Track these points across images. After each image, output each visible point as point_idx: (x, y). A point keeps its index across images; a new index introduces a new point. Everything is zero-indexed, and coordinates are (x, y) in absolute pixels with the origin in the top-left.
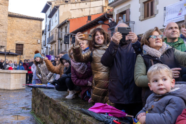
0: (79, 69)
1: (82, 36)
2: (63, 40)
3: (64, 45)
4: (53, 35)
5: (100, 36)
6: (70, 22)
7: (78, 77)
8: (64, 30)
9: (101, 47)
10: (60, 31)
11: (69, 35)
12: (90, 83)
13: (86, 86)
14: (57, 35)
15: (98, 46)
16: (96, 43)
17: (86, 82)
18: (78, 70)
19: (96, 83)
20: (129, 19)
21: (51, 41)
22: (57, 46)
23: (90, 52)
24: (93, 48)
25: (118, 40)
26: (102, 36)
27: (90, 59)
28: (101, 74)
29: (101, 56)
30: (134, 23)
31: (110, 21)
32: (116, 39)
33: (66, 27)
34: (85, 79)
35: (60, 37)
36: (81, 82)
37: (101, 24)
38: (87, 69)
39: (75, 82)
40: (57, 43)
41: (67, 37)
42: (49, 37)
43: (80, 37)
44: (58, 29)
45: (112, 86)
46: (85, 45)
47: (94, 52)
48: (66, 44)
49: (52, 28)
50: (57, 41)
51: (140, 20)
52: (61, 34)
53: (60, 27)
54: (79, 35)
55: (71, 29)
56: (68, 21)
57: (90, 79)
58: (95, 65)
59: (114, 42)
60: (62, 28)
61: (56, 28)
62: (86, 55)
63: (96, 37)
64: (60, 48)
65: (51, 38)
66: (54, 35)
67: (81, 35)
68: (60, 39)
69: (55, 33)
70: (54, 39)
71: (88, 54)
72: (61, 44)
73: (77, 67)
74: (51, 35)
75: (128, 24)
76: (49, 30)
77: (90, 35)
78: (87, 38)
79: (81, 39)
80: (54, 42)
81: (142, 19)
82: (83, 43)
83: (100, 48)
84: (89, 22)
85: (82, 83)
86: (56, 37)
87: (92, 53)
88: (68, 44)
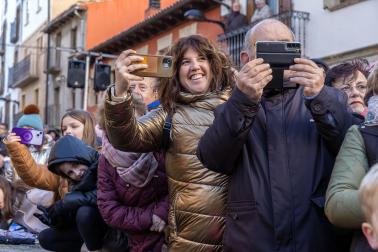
0: (132, 169)
1: (138, 62)
2: (65, 73)
3: (65, 91)
4: (27, 59)
5: (197, 64)
6: (90, 13)
7: (120, 200)
8: (66, 41)
9: (200, 99)
10: (52, 44)
11: (83, 57)
12: (158, 223)
13: (146, 230)
14: (43, 58)
15: (189, 96)
16: (183, 89)
17: (144, 216)
18: (126, 173)
19: (182, 222)
20: (291, 5)
21: (22, 79)
22: (42, 94)
23: (164, 115)
24: (173, 105)
25: (256, 86)
26: (206, 65)
27: (163, 142)
28: (199, 192)
29: (201, 132)
30: (306, 17)
31: (224, 12)
32: (250, 83)
33: (74, 31)
34: (144, 206)
35: (53, 63)
36: (130, 216)
37: (194, 20)
38: (156, 173)
39: (110, 215)
40: (41, 85)
41: (77, 64)
42: (16, 65)
43: (132, 68)
44: (45, 37)
45: (238, 237)
46: (146, 91)
47: (177, 117)
48: (75, 87)
49: (26, 33)
50: (43, 77)
51: (326, 8)
52: (58, 54)
53: (54, 29)
54: (128, 60)
55: (90, 36)
56: (80, 11)
57: (161, 209)
58: (178, 161)
59: (245, 91)
60: (60, 35)
61: (40, 35)
62: (150, 125)
63: (185, 68)
64: (51, 102)
65: (21, 68)
66: (33, 59)
67: (134, 57)
68: (53, 72)
69: (35, 51)
70: (32, 72)
71: (158, 121)
72: (57, 90)
73: (124, 163)
74: (21, 57)
75: (287, 21)
76: (15, 40)
77: (165, 61)
78: (155, 71)
79: (135, 72)
80: (33, 80)
81: (332, 4)
82: (142, 87)
83: (198, 104)
84: (154, 13)
85: (132, 218)
86: (38, 65)
87: (170, 118)
88: (82, 87)
